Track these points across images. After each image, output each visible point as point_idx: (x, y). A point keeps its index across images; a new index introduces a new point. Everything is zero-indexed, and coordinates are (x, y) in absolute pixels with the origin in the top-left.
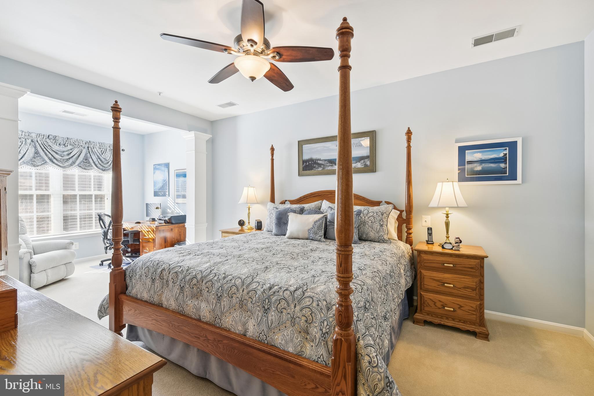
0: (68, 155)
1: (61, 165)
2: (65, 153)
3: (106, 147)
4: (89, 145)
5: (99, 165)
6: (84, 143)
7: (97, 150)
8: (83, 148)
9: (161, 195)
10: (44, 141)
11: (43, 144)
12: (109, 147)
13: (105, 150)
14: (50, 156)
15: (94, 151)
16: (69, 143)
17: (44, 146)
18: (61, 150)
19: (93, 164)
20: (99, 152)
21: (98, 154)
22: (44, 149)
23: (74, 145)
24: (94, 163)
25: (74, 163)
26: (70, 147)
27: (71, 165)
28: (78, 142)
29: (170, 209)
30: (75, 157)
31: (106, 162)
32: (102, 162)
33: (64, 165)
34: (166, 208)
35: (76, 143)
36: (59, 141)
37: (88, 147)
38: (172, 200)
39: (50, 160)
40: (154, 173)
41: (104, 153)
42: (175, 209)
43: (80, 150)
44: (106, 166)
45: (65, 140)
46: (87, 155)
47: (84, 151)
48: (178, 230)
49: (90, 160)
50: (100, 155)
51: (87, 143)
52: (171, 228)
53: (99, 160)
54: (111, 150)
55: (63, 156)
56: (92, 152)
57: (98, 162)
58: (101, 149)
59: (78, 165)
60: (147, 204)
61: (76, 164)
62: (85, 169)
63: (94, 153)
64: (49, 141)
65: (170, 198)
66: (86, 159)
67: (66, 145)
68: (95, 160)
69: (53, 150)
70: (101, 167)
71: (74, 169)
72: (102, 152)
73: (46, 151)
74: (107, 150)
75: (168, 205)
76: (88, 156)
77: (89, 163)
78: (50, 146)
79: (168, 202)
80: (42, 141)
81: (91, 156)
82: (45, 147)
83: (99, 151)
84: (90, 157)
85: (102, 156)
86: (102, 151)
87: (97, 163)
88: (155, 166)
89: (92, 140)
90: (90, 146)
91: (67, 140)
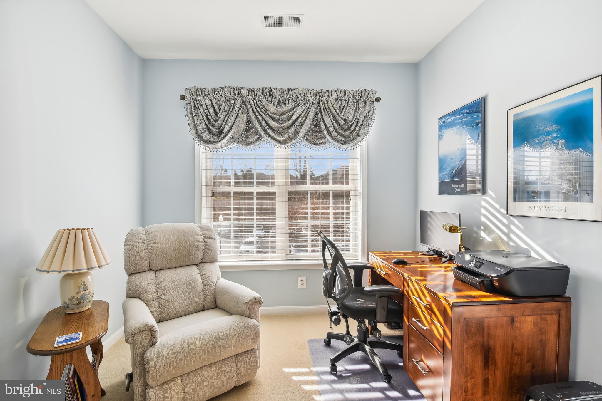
0: (289, 119)
1: (279, 138)
2: (284, 117)
3: (348, 96)
4: (320, 98)
5: (335, 134)
6: (312, 94)
7: (333, 105)
8: (311, 105)
9: (459, 190)
10: (257, 101)
11: (256, 104)
12: (354, 96)
13: (346, 102)
14: (264, 124)
15: (327, 108)
16: (291, 99)
17: (257, 107)
18: (278, 112)
19: (325, 133)
20: (336, 108)
21: (334, 112)
22: (257, 114)
23: (297, 100)
24: (328, 130)
25: (297, 133)
26: (291, 105)
27: (294, 137)
28: (303, 93)
29: (487, 229)
30: (298, 122)
31: (346, 126)
32: (341, 128)
33: (282, 139)
34: (475, 229)
35: (301, 96)
36: (278, 97)
37: (319, 103)
38: (497, 206)
39: (266, 132)
40: (440, 137)
41: (344, 110)
42: (512, 236)
43: (307, 108)
44: (346, 134)
45: (285, 94)
46: (317, 116)
47: (313, 109)
48: (535, 324)
49: (322, 125)
50: (337, 113)
51: (317, 95)
52: (510, 313)
53: (335, 123)
54: (355, 101)
55: (281, 122)
56: (324, 109)
57: (334, 128)
58: (340, 103)
59: (304, 137)
60: (424, 214)
61: (301, 135)
62: (315, 144)
63: (328, 110)
64: (263, 99)
65: (488, 199)
66: (316, 124)
67: (287, 102)
68: (329, 124)
69: (268, 114)
70: (338, 136)
71: (298, 144)
72: (342, 108)
73: (259, 117)
74: (350, 104)
75: (483, 219)
76: (319, 118)
77: (321, 131)
78: (265, 108)
79: (483, 211)
80: (255, 101)
81: (323, 118)
82: (258, 109)
83: (336, 106)
84: (322, 120)
85: (342, 115)
86: (340, 106)
87: (331, 129)
88: (443, 120)
89: (325, 88)
90: (322, 99)
91: (287, 93)
